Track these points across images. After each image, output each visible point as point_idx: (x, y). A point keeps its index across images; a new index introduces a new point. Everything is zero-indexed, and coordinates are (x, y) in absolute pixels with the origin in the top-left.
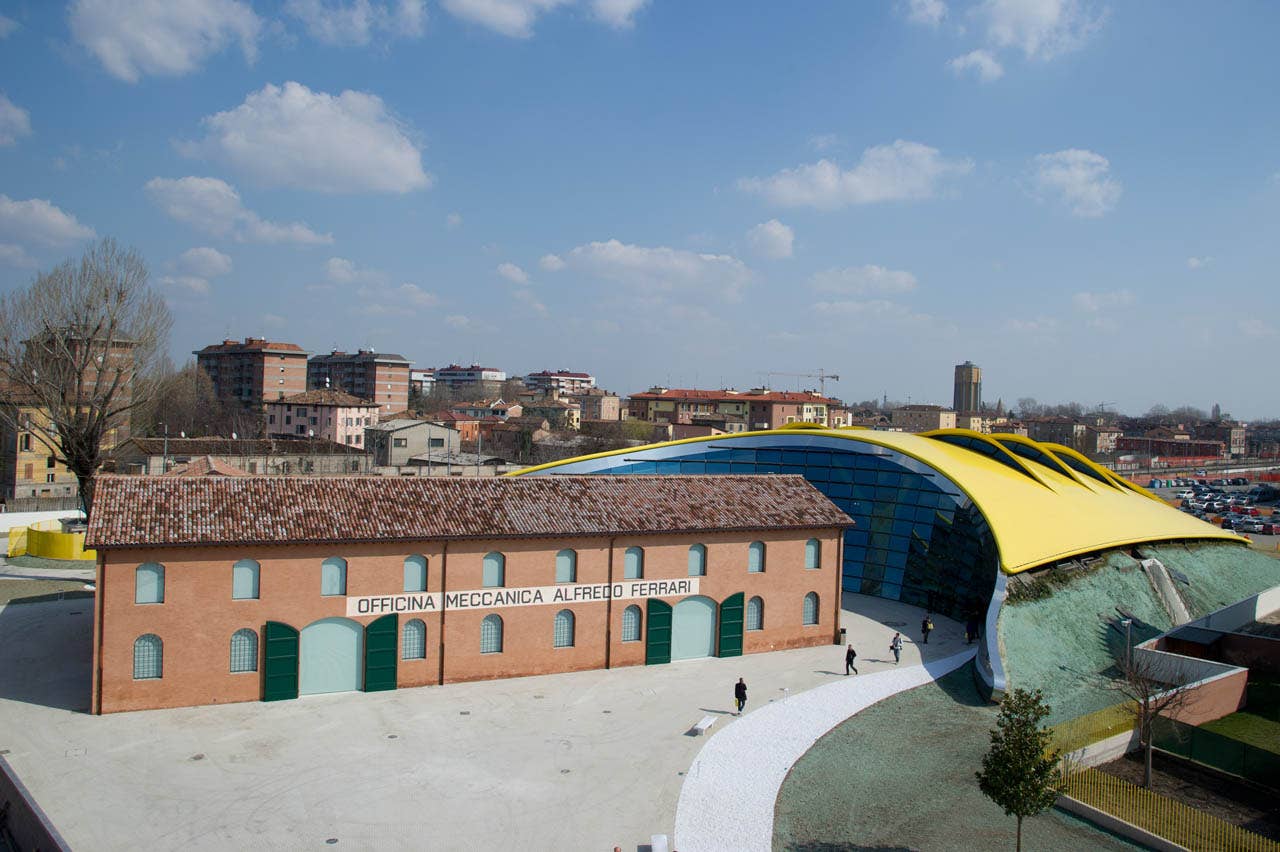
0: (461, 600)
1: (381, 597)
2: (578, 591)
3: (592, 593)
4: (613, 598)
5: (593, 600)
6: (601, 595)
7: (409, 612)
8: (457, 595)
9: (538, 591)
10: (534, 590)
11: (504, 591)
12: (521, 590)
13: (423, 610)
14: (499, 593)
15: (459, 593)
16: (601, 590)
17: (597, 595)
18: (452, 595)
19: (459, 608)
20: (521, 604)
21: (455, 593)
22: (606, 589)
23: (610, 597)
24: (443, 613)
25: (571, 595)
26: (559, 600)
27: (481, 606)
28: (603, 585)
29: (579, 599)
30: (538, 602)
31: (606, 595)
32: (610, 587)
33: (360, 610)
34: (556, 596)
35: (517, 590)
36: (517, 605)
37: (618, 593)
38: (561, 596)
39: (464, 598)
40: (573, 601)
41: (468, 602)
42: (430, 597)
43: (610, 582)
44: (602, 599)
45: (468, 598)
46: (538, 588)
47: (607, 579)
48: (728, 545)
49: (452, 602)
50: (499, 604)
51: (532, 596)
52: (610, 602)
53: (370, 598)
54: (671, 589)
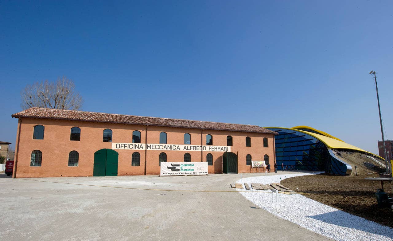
0: (152, 147)
1: (124, 143)
2: (191, 147)
3: (196, 148)
4: (203, 150)
5: (196, 150)
6: (199, 149)
7: (134, 149)
8: (151, 145)
9: (178, 146)
10: (177, 146)
11: (167, 145)
12: (173, 145)
13: (139, 149)
14: (165, 146)
15: (151, 144)
16: (199, 147)
17: (198, 149)
18: (149, 145)
19: (151, 149)
20: (173, 150)
21: (150, 144)
22: (201, 147)
23: (202, 150)
24: (146, 150)
25: (189, 148)
26: (185, 150)
27: (159, 149)
28: (199, 146)
29: (192, 150)
30: (178, 150)
31: (201, 149)
32: (202, 147)
33: (117, 148)
34: (184, 148)
35: (171, 145)
36: (171, 150)
37: (205, 149)
38: (186, 148)
39: (153, 146)
40: (190, 150)
41: (155, 148)
42: (141, 145)
43: (202, 145)
44: (199, 150)
45: (155, 146)
46: (178, 145)
47: (201, 144)
48: (239, 136)
49: (149, 147)
50: (165, 149)
51: (176, 148)
52: (202, 152)
53: (120, 144)
54: (222, 149)
